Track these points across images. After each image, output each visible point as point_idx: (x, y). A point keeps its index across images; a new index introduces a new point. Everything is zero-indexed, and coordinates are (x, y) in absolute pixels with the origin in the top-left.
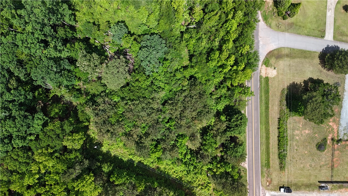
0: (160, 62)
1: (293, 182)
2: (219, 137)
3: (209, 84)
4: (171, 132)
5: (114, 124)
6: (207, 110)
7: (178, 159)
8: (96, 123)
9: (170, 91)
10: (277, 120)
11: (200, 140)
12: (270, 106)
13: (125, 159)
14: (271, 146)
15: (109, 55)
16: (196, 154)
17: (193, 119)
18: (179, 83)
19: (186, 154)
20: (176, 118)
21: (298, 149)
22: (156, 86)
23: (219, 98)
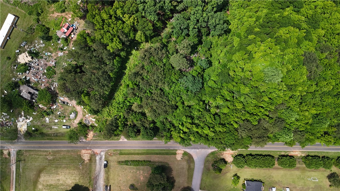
0: (186, 87)
1: (110, 170)
2: (140, 122)
3: (172, 117)
4: (144, 93)
5: (149, 59)
6: (157, 115)
7: (127, 97)
8: (150, 49)
9: (169, 94)
10: (150, 160)
11: (138, 111)
12: (158, 156)
13: (127, 65)
14: (133, 156)
15: (191, 56)
16: (130, 109)
17: (152, 107)
18: (173, 99)
19: (130, 102)
20: (152, 97)
21: (131, 173)
22: (172, 85)
23: (164, 123)
